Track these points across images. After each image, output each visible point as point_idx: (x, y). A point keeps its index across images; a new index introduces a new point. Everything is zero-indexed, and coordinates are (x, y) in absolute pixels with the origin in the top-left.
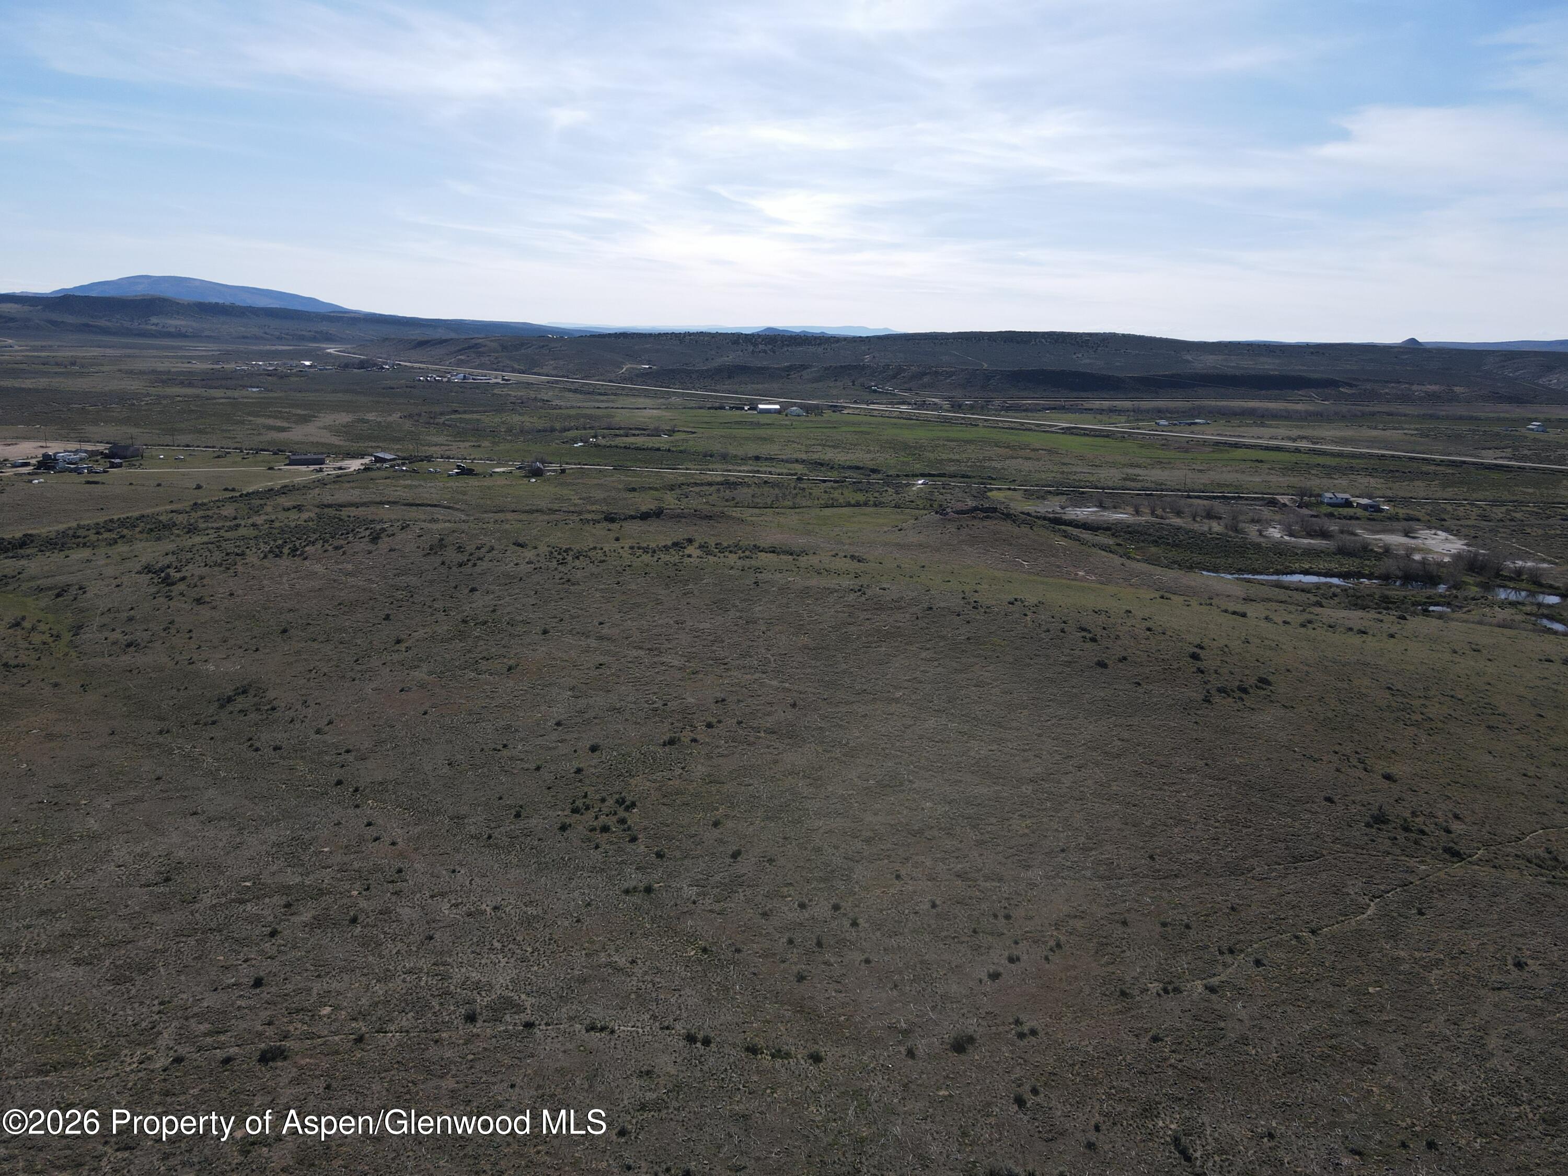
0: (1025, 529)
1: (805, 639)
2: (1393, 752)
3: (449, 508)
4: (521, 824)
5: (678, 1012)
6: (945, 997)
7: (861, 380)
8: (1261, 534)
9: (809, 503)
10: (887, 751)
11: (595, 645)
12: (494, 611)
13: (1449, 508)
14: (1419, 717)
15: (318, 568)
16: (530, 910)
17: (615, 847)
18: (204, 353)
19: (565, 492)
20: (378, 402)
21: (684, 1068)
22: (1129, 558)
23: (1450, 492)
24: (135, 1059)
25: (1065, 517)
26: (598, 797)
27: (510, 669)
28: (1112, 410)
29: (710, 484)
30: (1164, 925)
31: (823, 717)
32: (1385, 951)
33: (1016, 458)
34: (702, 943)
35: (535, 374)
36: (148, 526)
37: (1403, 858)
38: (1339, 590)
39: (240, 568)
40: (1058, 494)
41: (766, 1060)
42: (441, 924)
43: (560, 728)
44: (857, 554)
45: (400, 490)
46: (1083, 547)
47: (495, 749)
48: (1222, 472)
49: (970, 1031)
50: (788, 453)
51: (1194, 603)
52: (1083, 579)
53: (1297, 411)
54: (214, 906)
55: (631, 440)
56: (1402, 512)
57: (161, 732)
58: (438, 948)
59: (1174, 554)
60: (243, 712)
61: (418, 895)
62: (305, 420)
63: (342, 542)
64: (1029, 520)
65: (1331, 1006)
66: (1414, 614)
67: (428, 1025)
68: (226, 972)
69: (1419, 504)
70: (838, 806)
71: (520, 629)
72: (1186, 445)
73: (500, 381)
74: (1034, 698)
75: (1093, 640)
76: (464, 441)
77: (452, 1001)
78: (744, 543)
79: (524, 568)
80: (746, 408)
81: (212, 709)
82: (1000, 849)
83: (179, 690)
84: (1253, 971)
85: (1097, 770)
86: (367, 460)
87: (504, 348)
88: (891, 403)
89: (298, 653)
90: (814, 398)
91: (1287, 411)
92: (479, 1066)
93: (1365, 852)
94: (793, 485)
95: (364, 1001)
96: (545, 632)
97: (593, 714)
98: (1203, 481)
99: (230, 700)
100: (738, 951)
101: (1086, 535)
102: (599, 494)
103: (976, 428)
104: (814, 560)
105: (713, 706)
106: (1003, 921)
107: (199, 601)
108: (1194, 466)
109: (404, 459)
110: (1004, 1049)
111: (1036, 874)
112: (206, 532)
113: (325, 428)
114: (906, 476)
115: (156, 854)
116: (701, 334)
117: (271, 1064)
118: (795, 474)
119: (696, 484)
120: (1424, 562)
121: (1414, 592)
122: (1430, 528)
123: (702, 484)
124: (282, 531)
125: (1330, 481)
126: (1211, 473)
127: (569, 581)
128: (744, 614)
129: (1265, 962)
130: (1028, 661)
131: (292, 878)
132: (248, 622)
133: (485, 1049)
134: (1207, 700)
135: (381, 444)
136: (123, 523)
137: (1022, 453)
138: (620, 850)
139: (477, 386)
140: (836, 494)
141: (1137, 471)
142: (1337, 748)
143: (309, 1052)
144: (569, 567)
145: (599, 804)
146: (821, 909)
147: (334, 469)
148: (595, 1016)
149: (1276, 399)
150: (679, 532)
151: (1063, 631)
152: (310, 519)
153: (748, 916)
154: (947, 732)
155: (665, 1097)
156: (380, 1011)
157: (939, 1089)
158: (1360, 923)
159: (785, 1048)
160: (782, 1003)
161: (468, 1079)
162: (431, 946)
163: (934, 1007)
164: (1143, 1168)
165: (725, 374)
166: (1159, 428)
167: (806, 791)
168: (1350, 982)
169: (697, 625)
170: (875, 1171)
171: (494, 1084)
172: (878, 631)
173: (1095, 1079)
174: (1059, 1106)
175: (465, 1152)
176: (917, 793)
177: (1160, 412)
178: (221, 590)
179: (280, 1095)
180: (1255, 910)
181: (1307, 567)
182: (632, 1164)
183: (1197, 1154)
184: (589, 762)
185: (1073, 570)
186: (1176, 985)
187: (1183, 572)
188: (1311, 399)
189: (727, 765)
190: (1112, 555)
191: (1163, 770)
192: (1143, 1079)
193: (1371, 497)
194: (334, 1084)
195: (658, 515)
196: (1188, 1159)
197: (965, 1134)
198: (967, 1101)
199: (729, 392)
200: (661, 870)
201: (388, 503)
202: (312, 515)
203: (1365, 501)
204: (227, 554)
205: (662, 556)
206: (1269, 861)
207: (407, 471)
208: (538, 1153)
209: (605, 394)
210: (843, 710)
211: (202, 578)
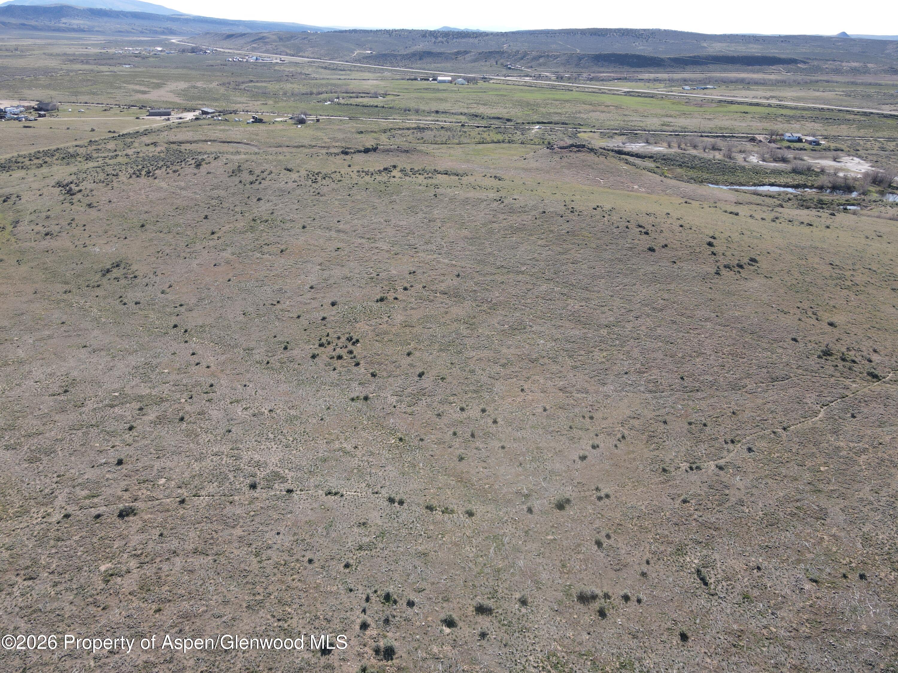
0: (602, 158)
1: (465, 232)
2: (834, 307)
3: (248, 144)
4: (288, 354)
5: (384, 482)
6: (552, 472)
7: (502, 61)
8: (745, 160)
9: (468, 141)
10: (516, 306)
11: (335, 236)
12: (272, 213)
13: (861, 143)
14: (850, 283)
15: (163, 185)
16: (293, 412)
17: (346, 369)
18: (95, 42)
19: (319, 134)
20: (204, 75)
21: (387, 521)
22: (665, 177)
23: (862, 132)
24: (40, 515)
25: (625, 150)
26: (336, 336)
27: (282, 251)
28: (656, 80)
29: (408, 129)
30: (690, 424)
31: (476, 284)
32: (830, 442)
33: (596, 111)
34: (399, 435)
35: (301, 56)
36: (62, 156)
37: (842, 379)
38: (792, 196)
39: (115, 184)
40: (621, 135)
41: (438, 515)
42: (236, 422)
43: (313, 290)
44: (498, 175)
45: (217, 132)
46: (638, 170)
47: (272, 304)
48: (722, 120)
49: (567, 496)
50: (456, 109)
51: (705, 206)
52: (637, 191)
53: (770, 80)
54: (95, 409)
55: (360, 100)
56: (833, 145)
57: (65, 292)
58: (234, 438)
59: (692, 173)
60: (117, 279)
61: (223, 402)
62: (158, 86)
63: (179, 168)
64: (605, 152)
65: (797, 480)
66: (839, 211)
67: (226, 491)
68: (100, 454)
69: (843, 140)
70: (485, 342)
71: (288, 225)
72: (701, 102)
73: (278, 61)
74: (609, 272)
75: (646, 233)
76: (256, 101)
77: (242, 474)
78: (428, 168)
79: (291, 185)
80: (431, 79)
81: (98, 277)
82: (586, 372)
83: (77, 264)
84: (746, 455)
85: (648, 319)
86: (197, 113)
87: (281, 39)
88: (520, 76)
89: (151, 240)
90: (472, 73)
91: (764, 80)
92: (257, 519)
93: (817, 375)
94: (459, 129)
95: (186, 474)
96: (304, 227)
97: (333, 281)
98: (711, 126)
99: (108, 271)
100: (422, 440)
101: (638, 161)
102: (340, 136)
103: (571, 92)
104: (471, 179)
105: (408, 276)
106: (589, 420)
107: (90, 206)
108: (706, 116)
109: (220, 112)
110: (589, 507)
111: (609, 389)
112: (97, 159)
113: (171, 92)
114: (528, 123)
115: (59, 374)
116: (403, 30)
117: (126, 518)
118: (461, 122)
119: (399, 129)
120: (845, 178)
121: (837, 197)
122: (849, 156)
123: (403, 129)
124: (144, 160)
125: (789, 125)
126: (716, 120)
127: (319, 193)
128: (427, 216)
129: (754, 449)
130: (605, 247)
131: (144, 390)
132: (120, 219)
133: (262, 508)
134: (717, 273)
135: (205, 103)
136: (46, 153)
137: (600, 108)
138: (349, 371)
139: (264, 65)
140: (485, 135)
141: (670, 120)
142: (799, 305)
143: (150, 510)
144: (319, 185)
145: (336, 341)
146: (474, 412)
147: (177, 118)
148: (331, 485)
149: (758, 72)
150: (388, 161)
151: (627, 227)
152: (162, 152)
153: (428, 416)
154: (554, 294)
155: (374, 541)
156: (196, 482)
157: (547, 534)
158: (814, 423)
159: (451, 507)
160: (449, 476)
161: (250, 529)
162: (230, 437)
163: (545, 479)
164: (677, 589)
165: (418, 57)
166: (684, 91)
167: (465, 332)
168: (808, 463)
169: (398, 223)
170: (507, 592)
171: (267, 532)
172: (511, 227)
173: (647, 528)
174: (624, 547)
175: (247, 580)
176: (535, 333)
177: (685, 81)
178: (104, 199)
179: (131, 540)
180: (748, 414)
181: (773, 181)
182: (352, 587)
183: (712, 581)
184: (331, 313)
185: (631, 185)
186: (698, 464)
187: (697, 185)
188: (779, 72)
189: (416, 315)
190: (655, 175)
191: (690, 320)
192: (677, 529)
193: (814, 136)
194: (165, 533)
195: (375, 150)
196: (706, 584)
197: (564, 566)
198: (565, 543)
199: (420, 69)
200: (374, 385)
201: (210, 141)
202: (163, 149)
203: (810, 138)
204: (108, 175)
205: (377, 177)
206: (757, 381)
207: (221, 120)
208: (293, 580)
209: (344, 70)
210: (489, 279)
211: (92, 191)
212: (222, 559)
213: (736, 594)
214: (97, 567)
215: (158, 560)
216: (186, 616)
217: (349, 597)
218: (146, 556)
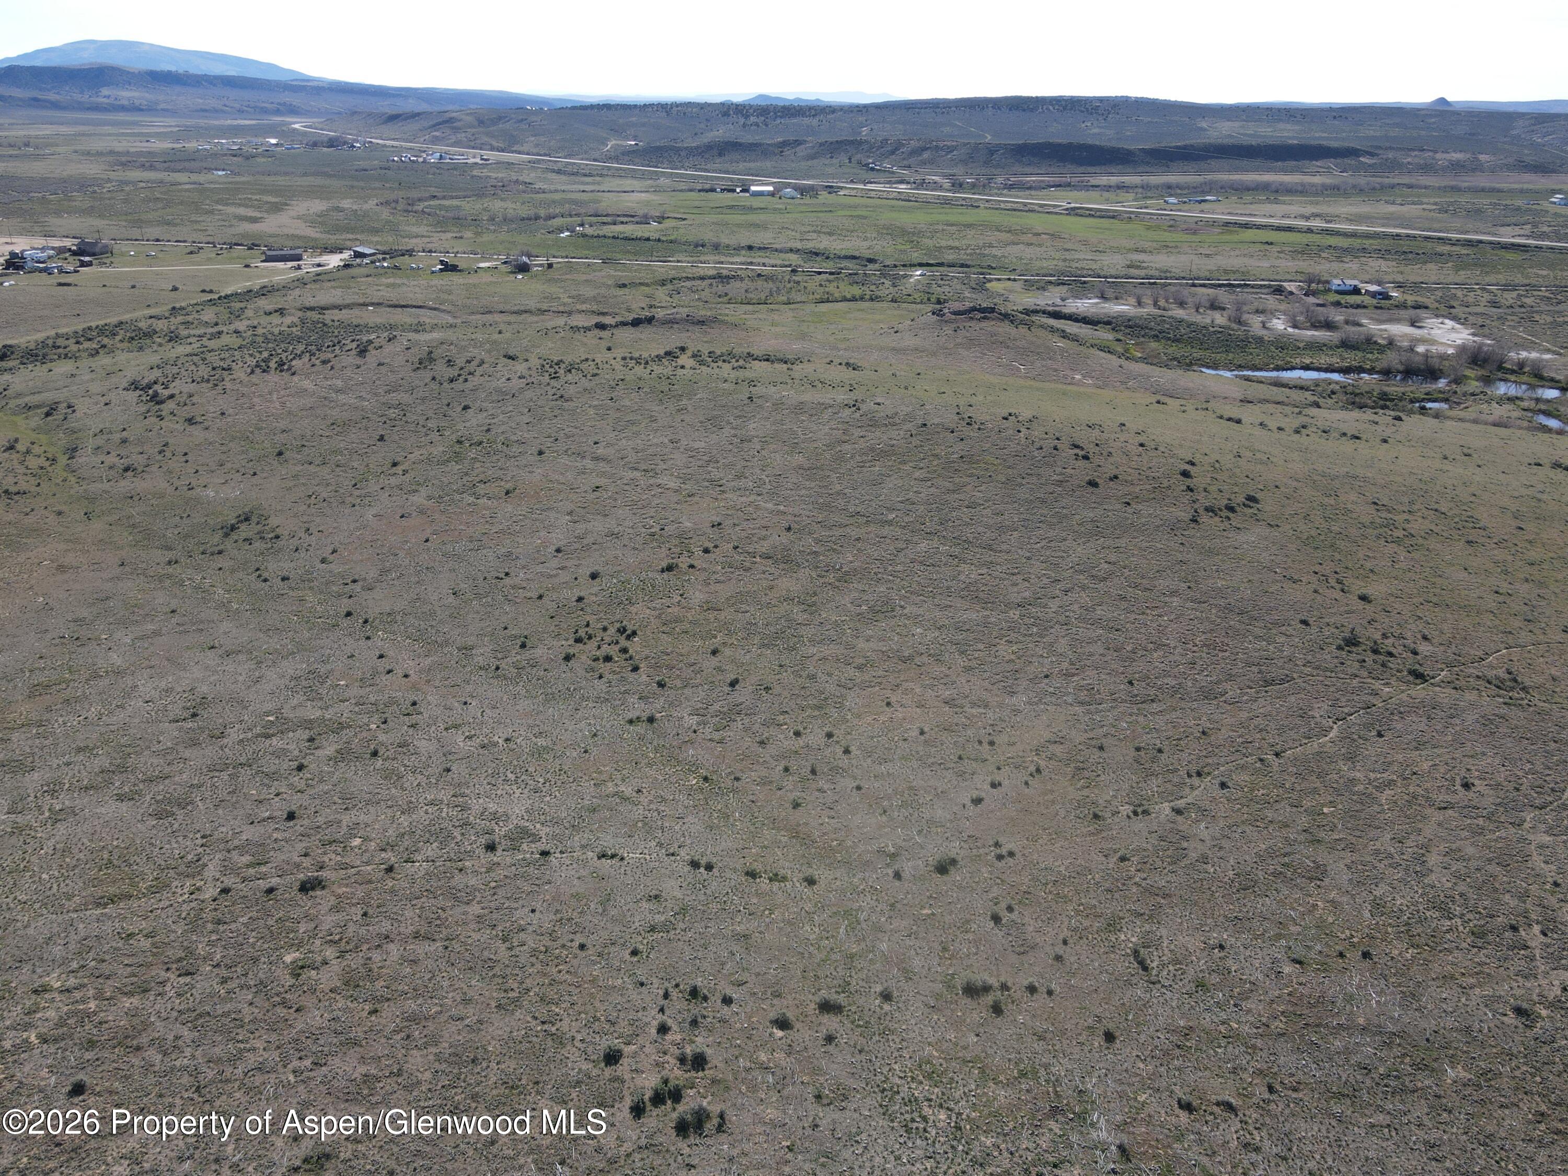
0: (1023, 330)
1: (799, 459)
2: (1372, 571)
3: (435, 309)
4: (527, 654)
5: (682, 839)
6: (930, 822)
7: (859, 156)
8: (1264, 327)
9: (803, 298)
10: (880, 576)
11: (591, 466)
12: (488, 430)
13: (1459, 294)
14: (1399, 533)
15: (307, 384)
16: (541, 742)
17: (618, 676)
18: (162, 130)
19: (554, 289)
20: (352, 187)
21: (689, 892)
22: (1129, 358)
23: (1462, 275)
24: (186, 891)
25: (1066, 310)
26: (599, 626)
27: (507, 493)
28: (1120, 187)
29: (702, 278)
30: (1138, 749)
31: (817, 542)
32: (1342, 773)
33: (1017, 244)
34: (704, 772)
35: (516, 152)
36: (128, 334)
37: (1369, 680)
38: (1338, 387)
39: (228, 385)
40: (1059, 284)
41: (764, 884)
42: (456, 756)
43: (560, 555)
44: (851, 361)
45: (382, 289)
46: (1081, 348)
47: (497, 578)
48: (1230, 256)
49: (952, 854)
50: (782, 242)
51: (1190, 407)
52: (1079, 384)
53: (1313, 185)
54: (242, 741)
55: (619, 228)
56: (1411, 299)
57: (169, 563)
58: (456, 780)
59: (1173, 350)
60: (248, 541)
61: (433, 728)
62: (276, 208)
63: (330, 356)
65: (1288, 826)
66: (1411, 412)
67: (452, 855)
68: (260, 805)
69: (1429, 290)
70: (832, 632)
71: (515, 449)
72: (1194, 226)
73: (478, 160)
74: (1024, 520)
75: (1086, 458)
76: (444, 232)
77: (472, 831)
78: (738, 351)
79: (517, 383)
80: (738, 190)
81: (217, 537)
82: (986, 675)
83: (181, 518)
84: (1218, 793)
85: (1083, 594)
86: (346, 255)
87: (481, 122)
88: (889, 182)
89: (295, 477)
90: (809, 177)
91: (1303, 185)
92: (501, 892)
93: (1333, 675)
94: (787, 278)
95: (390, 832)
96: (541, 453)
97: (592, 540)
98: (1209, 267)
99: (233, 528)
100: (737, 779)
101: (1085, 331)
102: (589, 292)
103: (977, 210)
104: (807, 368)
105: (710, 531)
106: (987, 747)
107: (190, 421)
108: (1201, 251)
109: (384, 253)
110: (984, 870)
111: (1020, 700)
112: (189, 340)
113: (299, 218)
114: (904, 266)
115: (180, 689)
116: (689, 105)
117: (311, 893)
118: (790, 266)
119: (688, 278)
120: (1426, 356)
121: (1412, 388)
122: (1437, 316)
123: (694, 278)
124: (266, 340)
125: (1341, 265)
126: (1218, 257)
127: (562, 397)
128: (738, 432)
129: (1230, 784)
130: (1019, 480)
131: (312, 712)
132: (243, 443)
133: (506, 877)
134: (1194, 521)
135: (358, 237)
136: (101, 330)
137: (1025, 238)
138: (623, 679)
139: (455, 167)
140: (831, 288)
141: (1142, 257)
142: (1317, 568)
143: (345, 881)
144: (562, 381)
145: (601, 633)
146: (815, 737)
147: (313, 265)
148: (605, 844)
149: (1292, 171)
150: (671, 339)
151: (1056, 448)
152: (294, 325)
153: (746, 745)
154: (938, 556)
155: (672, 919)
156: (407, 842)
157: (923, 907)
158: (1322, 746)
159: (782, 872)
160: (779, 829)
161: (493, 905)
162: (449, 778)
163: (920, 832)
164: (1105, 977)
165: (715, 152)
166: (1167, 207)
167: (801, 618)
168: (1307, 803)
169: (692, 444)
170: (864, 984)
171: (516, 909)
172: (872, 449)
173: (1065, 896)
174: (1032, 922)
175: (494, 972)
176: (908, 618)
177: (1169, 189)
178: (212, 409)
179: (322, 922)
180: (1225, 733)
181: (1308, 361)
182: (644, 980)
183: (1154, 964)
184: (590, 590)
185: (1068, 372)
186: (1146, 807)
187: (1180, 372)
188: (1329, 171)
189: (725, 591)
190: (1109, 356)
191: (1147, 594)
192: (1109, 897)
193: (1379, 283)
194: (370, 912)
195: (650, 320)
196: (1146, 969)
197: (945, 949)
198: (948, 919)
199: (720, 172)
200: (662, 700)
201: (372, 304)
202: (295, 320)
203: (1374, 288)
204: (214, 369)
205: (655, 368)
206: (1242, 685)
207: (388, 267)
208: (560, 972)
209: (590, 175)
210: (837, 534)
211: (191, 396)
212: (456, 946)
213: (1186, 981)
214: (280, 957)
215: (365, 947)
216: (413, 1019)
217: (640, 993)
218: (347, 943)
